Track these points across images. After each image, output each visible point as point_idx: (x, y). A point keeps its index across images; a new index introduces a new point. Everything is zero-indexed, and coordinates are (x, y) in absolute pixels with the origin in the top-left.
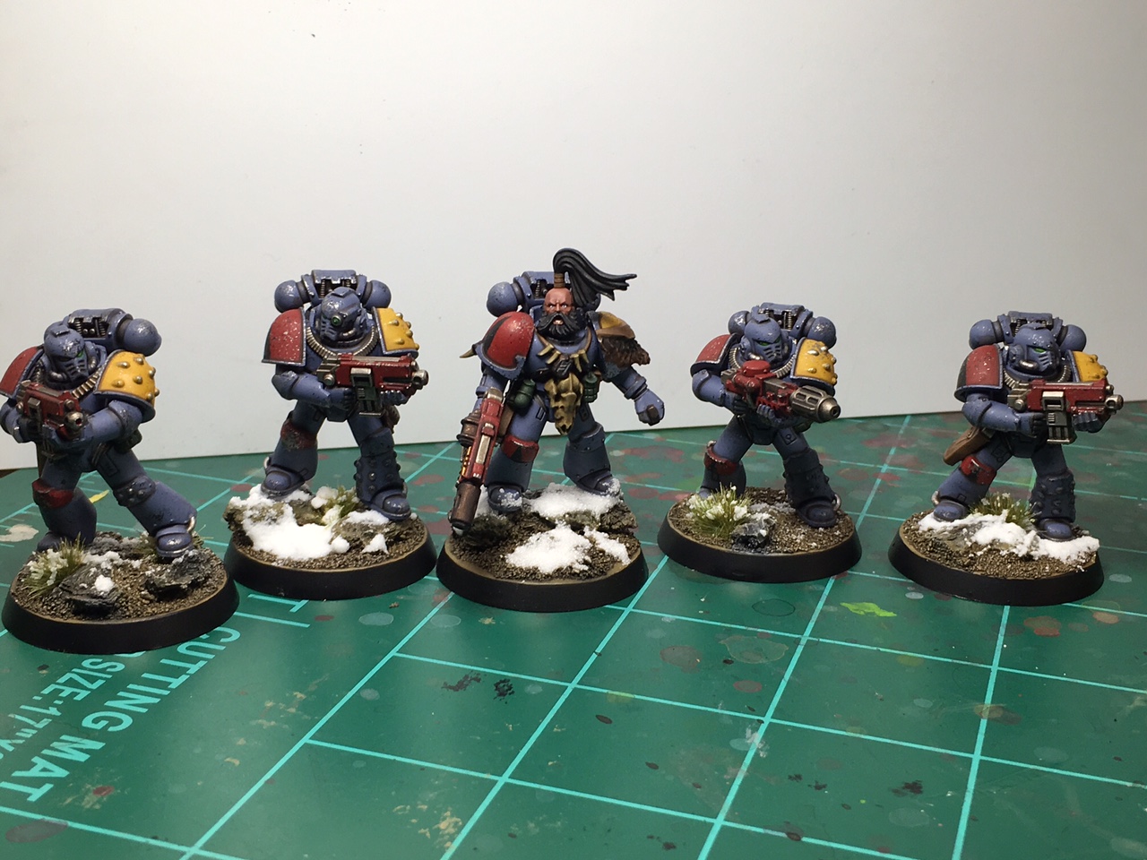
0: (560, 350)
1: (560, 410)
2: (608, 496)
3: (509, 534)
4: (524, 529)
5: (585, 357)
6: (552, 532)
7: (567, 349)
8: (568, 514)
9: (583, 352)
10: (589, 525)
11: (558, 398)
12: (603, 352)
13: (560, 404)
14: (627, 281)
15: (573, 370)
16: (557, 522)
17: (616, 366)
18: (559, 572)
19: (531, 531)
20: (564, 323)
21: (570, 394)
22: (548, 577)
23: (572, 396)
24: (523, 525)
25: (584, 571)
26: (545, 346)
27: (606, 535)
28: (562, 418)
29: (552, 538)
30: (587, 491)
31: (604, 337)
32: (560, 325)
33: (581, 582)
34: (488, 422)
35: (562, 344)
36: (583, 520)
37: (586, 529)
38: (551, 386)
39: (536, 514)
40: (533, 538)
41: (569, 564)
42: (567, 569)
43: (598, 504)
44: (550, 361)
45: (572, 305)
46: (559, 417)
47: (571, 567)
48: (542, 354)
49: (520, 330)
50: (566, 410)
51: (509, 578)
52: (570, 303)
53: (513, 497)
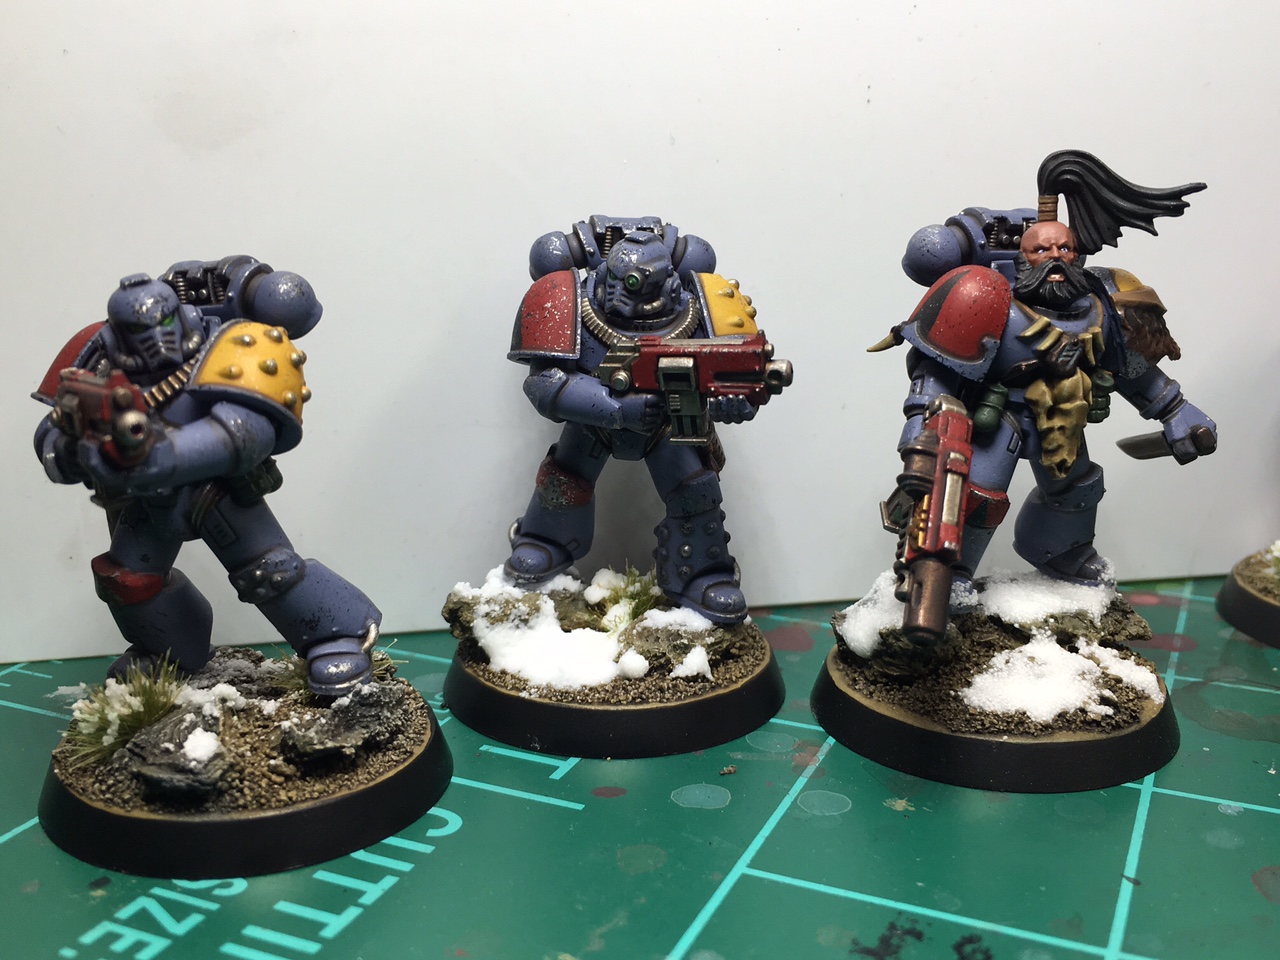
0: (1059, 328)
1: (1056, 435)
2: (1102, 586)
3: (957, 653)
4: (979, 644)
5: (1101, 340)
6: (1028, 648)
7: (1071, 326)
8: (1052, 617)
9: (1098, 330)
10: (1086, 636)
11: (1052, 412)
12: (1124, 332)
13: (1057, 422)
14: (1185, 198)
15: (1083, 363)
16: (1034, 632)
17: (1142, 359)
18: (1064, 720)
19: (991, 648)
20: (1067, 279)
21: (1078, 403)
22: (1046, 728)
23: (1081, 408)
24: (976, 637)
25: (1107, 716)
26: (1032, 321)
27: (1115, 652)
28: (1060, 447)
29: (1032, 659)
30: (1061, 579)
31: (1126, 306)
32: (1057, 281)
33: (1104, 736)
34: (954, 451)
35: (1060, 318)
36: (1074, 628)
37: (1081, 643)
38: (1041, 392)
39: (996, 620)
40: (999, 659)
41: (1079, 704)
42: (1075, 714)
43: (1091, 600)
44: (1044, 345)
45: (1075, 250)
46: (1055, 445)
47: (1083, 711)
48: (1029, 333)
49: (990, 293)
50: (1068, 432)
51: (977, 732)
52: (1071, 245)
53: (965, 590)
